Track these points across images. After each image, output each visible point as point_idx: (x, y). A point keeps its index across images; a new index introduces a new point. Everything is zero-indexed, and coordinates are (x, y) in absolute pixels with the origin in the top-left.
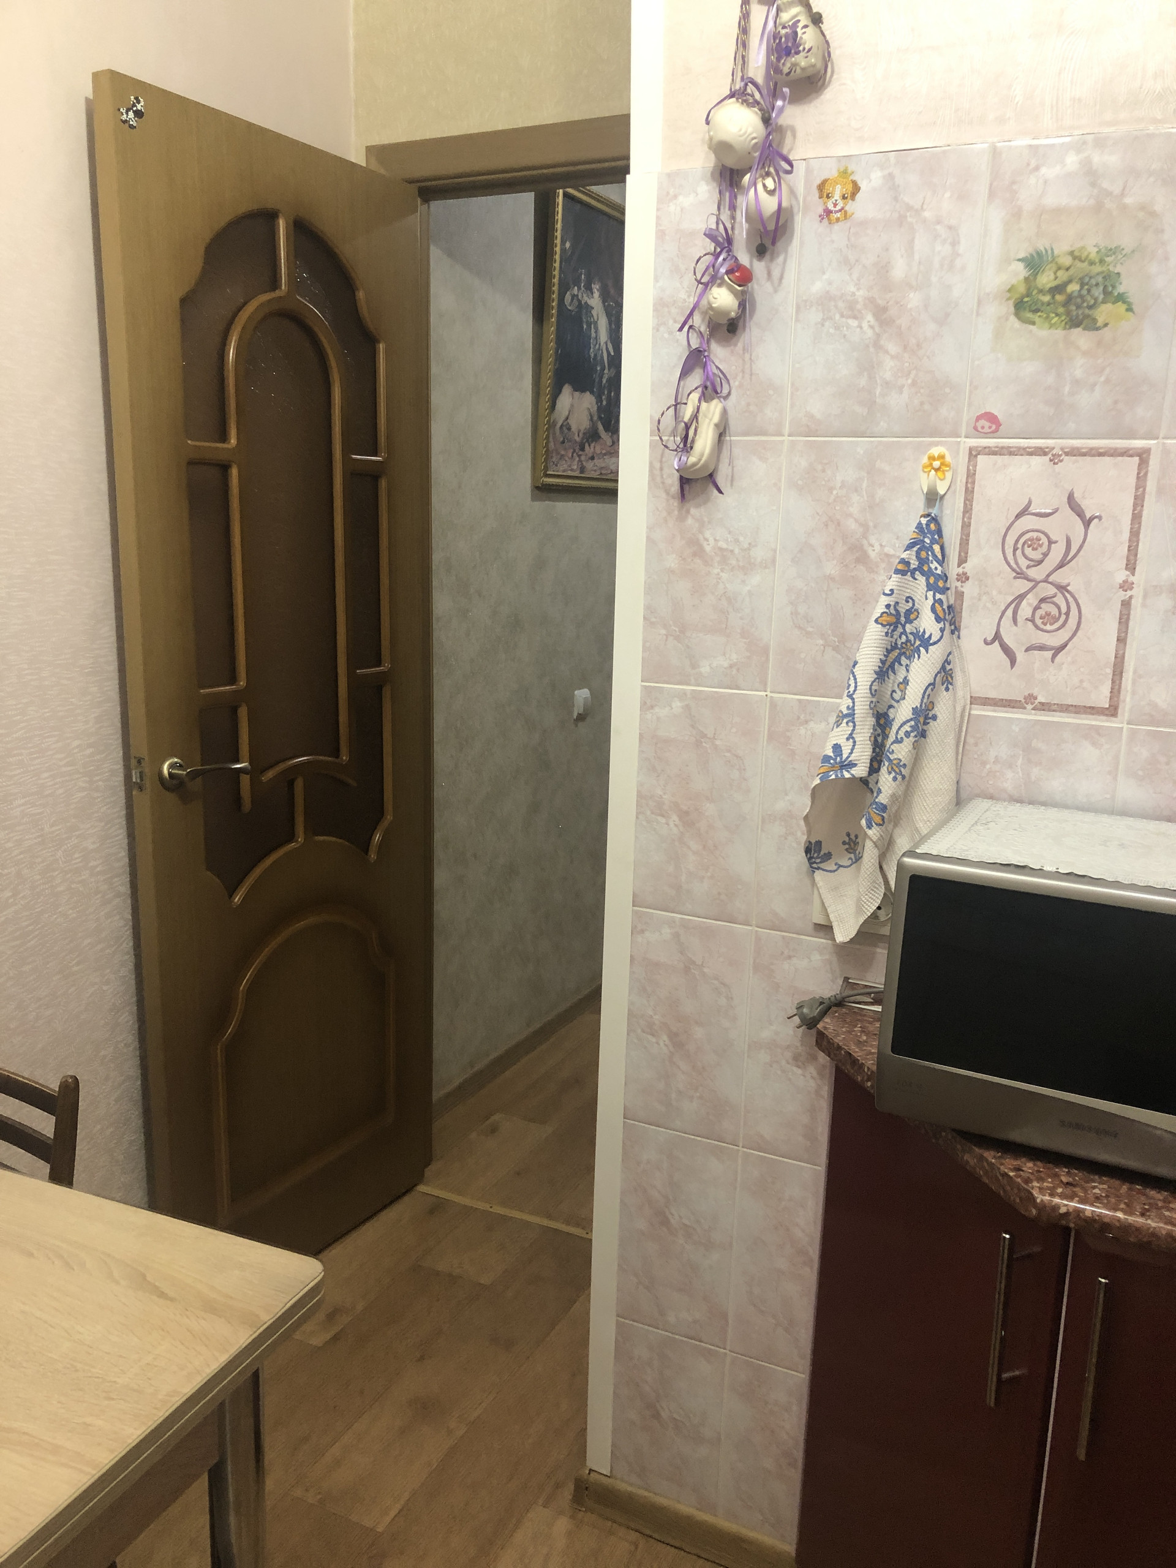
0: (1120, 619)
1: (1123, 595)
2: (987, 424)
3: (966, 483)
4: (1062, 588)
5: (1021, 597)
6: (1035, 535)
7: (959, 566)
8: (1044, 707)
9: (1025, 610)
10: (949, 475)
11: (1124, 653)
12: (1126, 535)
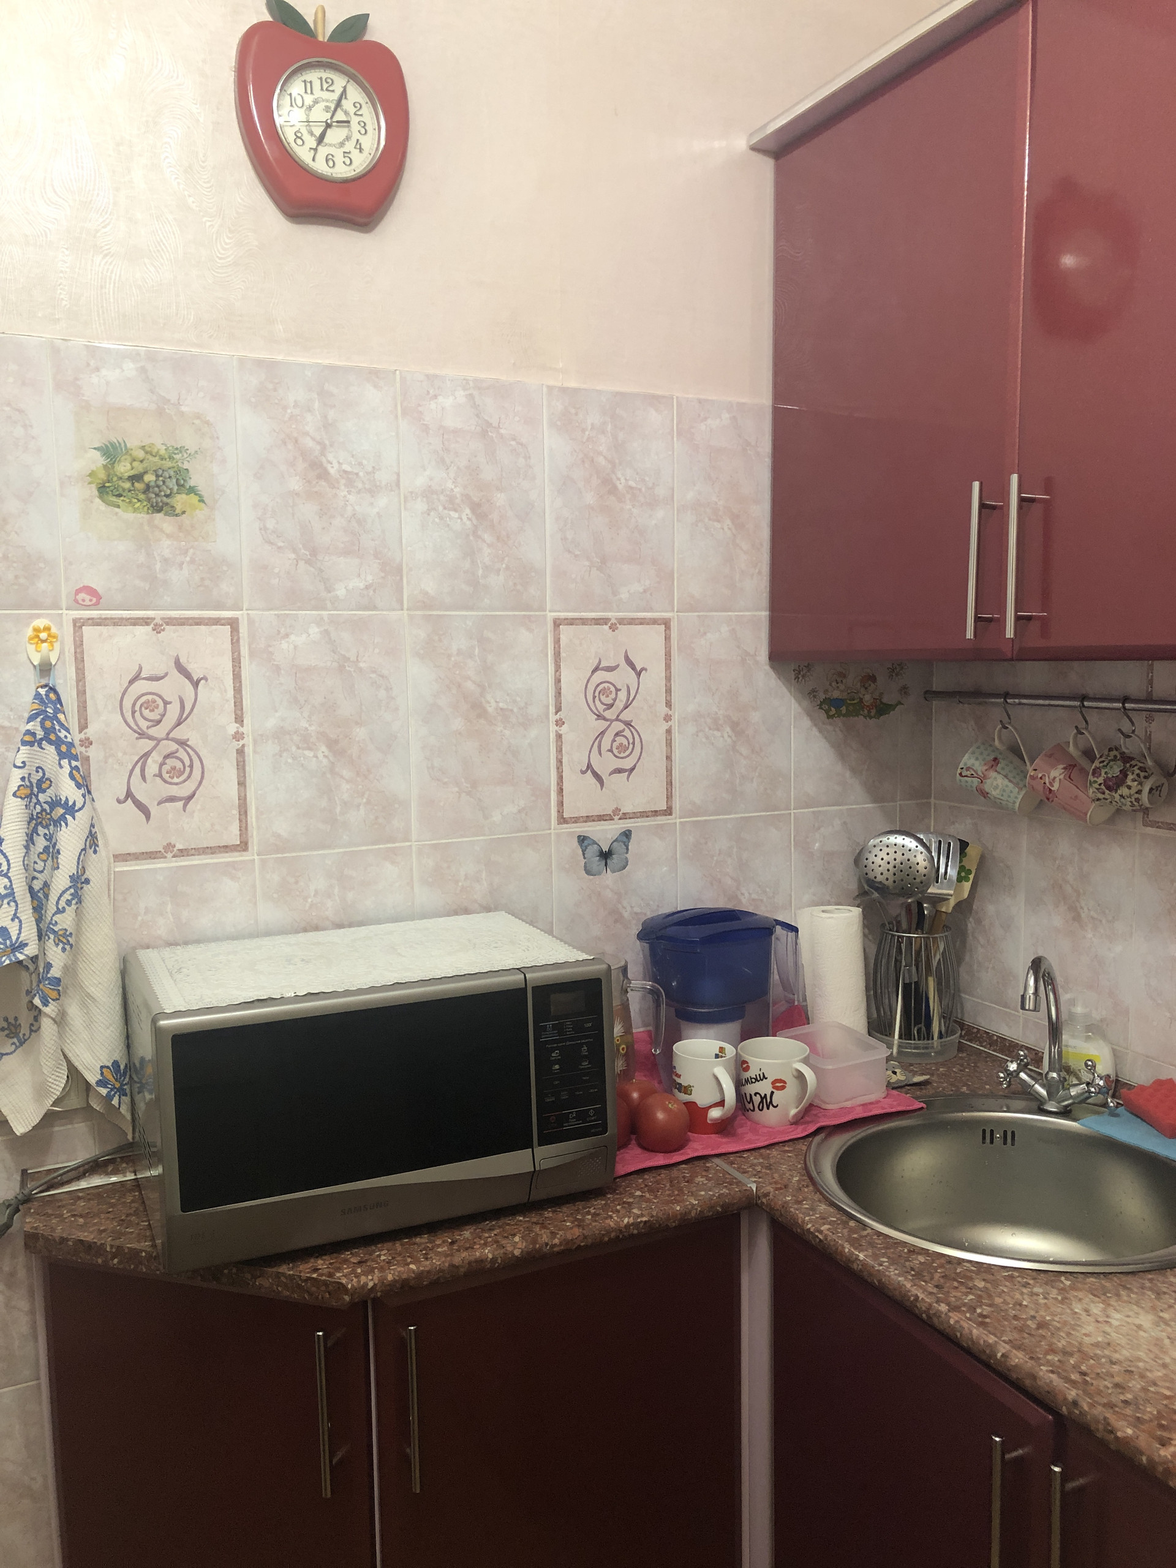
0: (237, 765)
1: (238, 745)
2: (88, 598)
3: (75, 652)
4: (183, 743)
5: (147, 755)
6: (150, 697)
7: (80, 732)
8: (183, 853)
9: (152, 767)
10: (57, 646)
11: (245, 795)
12: (231, 693)
